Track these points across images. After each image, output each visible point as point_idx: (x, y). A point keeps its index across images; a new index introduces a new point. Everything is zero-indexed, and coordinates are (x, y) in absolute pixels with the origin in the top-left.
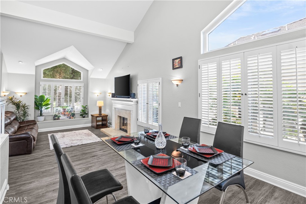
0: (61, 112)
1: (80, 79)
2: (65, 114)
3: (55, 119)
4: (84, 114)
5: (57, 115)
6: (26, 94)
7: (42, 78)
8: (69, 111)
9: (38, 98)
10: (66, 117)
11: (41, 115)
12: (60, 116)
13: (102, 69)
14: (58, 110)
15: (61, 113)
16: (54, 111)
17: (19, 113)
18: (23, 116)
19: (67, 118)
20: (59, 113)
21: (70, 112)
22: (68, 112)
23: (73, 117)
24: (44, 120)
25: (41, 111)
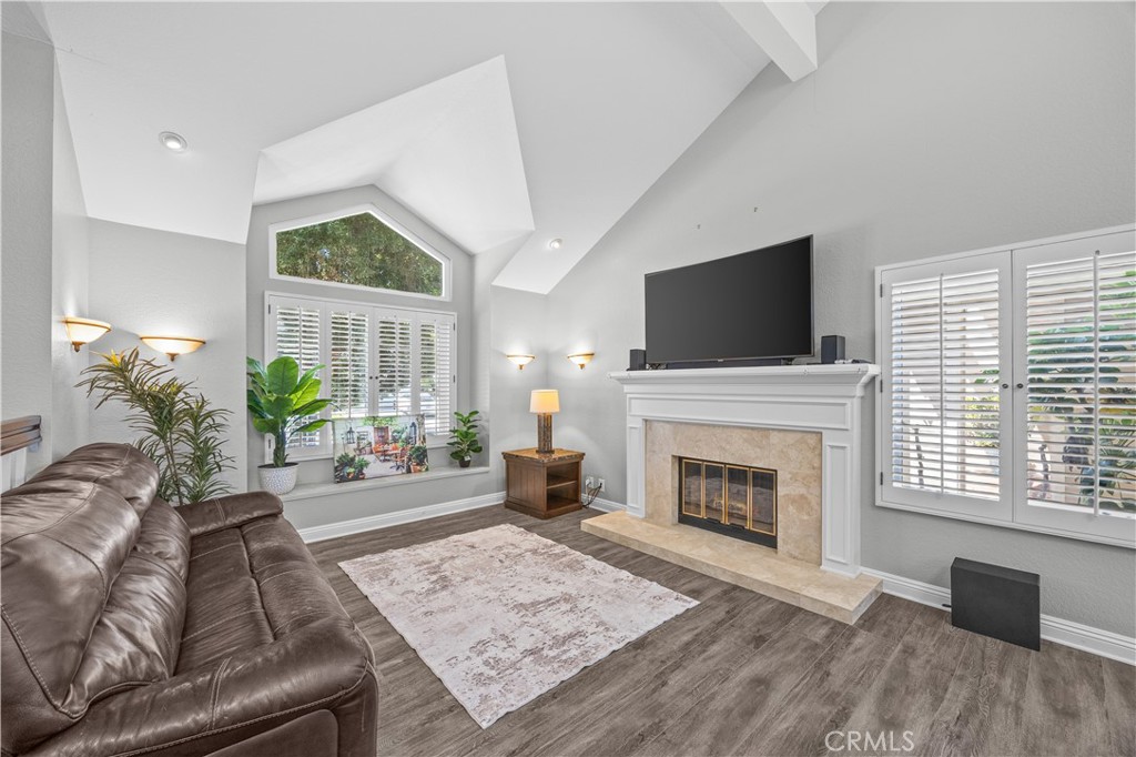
0: (370, 444)
1: (440, 295)
2: (384, 453)
3: (342, 479)
4: (467, 448)
5: (353, 459)
6: (199, 349)
7: (273, 273)
8: (404, 436)
9: (264, 370)
10: (392, 464)
11: (280, 461)
12: (367, 464)
13: (559, 241)
14: (356, 435)
15: (368, 449)
16: (339, 437)
17: (170, 452)
18: (191, 471)
19: (394, 471)
20: (360, 450)
21: (407, 441)
22: (400, 444)
23: (421, 463)
24: (297, 486)
25: (281, 441)
